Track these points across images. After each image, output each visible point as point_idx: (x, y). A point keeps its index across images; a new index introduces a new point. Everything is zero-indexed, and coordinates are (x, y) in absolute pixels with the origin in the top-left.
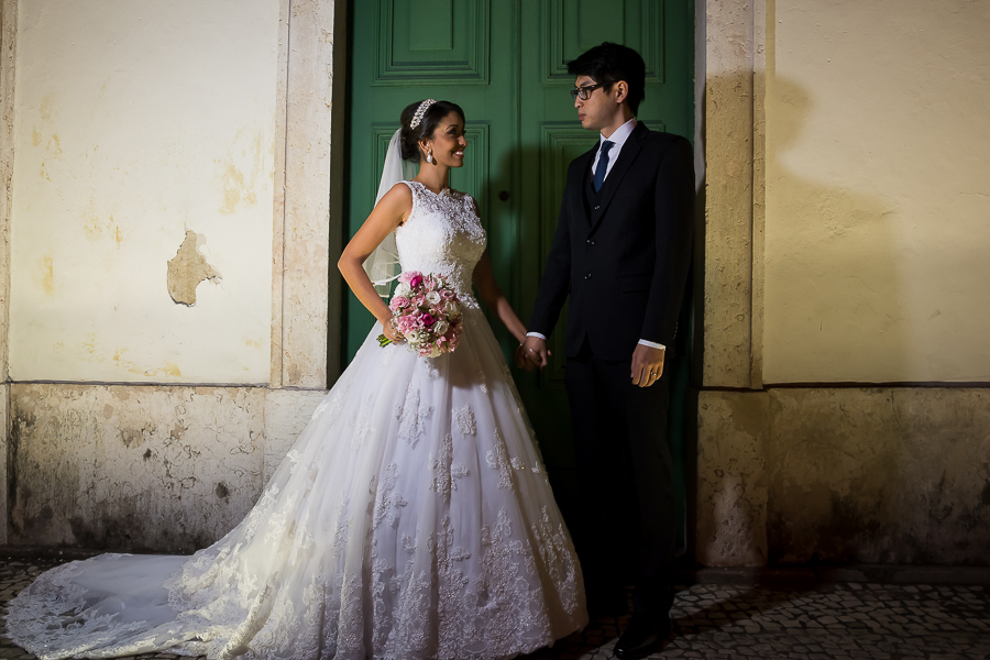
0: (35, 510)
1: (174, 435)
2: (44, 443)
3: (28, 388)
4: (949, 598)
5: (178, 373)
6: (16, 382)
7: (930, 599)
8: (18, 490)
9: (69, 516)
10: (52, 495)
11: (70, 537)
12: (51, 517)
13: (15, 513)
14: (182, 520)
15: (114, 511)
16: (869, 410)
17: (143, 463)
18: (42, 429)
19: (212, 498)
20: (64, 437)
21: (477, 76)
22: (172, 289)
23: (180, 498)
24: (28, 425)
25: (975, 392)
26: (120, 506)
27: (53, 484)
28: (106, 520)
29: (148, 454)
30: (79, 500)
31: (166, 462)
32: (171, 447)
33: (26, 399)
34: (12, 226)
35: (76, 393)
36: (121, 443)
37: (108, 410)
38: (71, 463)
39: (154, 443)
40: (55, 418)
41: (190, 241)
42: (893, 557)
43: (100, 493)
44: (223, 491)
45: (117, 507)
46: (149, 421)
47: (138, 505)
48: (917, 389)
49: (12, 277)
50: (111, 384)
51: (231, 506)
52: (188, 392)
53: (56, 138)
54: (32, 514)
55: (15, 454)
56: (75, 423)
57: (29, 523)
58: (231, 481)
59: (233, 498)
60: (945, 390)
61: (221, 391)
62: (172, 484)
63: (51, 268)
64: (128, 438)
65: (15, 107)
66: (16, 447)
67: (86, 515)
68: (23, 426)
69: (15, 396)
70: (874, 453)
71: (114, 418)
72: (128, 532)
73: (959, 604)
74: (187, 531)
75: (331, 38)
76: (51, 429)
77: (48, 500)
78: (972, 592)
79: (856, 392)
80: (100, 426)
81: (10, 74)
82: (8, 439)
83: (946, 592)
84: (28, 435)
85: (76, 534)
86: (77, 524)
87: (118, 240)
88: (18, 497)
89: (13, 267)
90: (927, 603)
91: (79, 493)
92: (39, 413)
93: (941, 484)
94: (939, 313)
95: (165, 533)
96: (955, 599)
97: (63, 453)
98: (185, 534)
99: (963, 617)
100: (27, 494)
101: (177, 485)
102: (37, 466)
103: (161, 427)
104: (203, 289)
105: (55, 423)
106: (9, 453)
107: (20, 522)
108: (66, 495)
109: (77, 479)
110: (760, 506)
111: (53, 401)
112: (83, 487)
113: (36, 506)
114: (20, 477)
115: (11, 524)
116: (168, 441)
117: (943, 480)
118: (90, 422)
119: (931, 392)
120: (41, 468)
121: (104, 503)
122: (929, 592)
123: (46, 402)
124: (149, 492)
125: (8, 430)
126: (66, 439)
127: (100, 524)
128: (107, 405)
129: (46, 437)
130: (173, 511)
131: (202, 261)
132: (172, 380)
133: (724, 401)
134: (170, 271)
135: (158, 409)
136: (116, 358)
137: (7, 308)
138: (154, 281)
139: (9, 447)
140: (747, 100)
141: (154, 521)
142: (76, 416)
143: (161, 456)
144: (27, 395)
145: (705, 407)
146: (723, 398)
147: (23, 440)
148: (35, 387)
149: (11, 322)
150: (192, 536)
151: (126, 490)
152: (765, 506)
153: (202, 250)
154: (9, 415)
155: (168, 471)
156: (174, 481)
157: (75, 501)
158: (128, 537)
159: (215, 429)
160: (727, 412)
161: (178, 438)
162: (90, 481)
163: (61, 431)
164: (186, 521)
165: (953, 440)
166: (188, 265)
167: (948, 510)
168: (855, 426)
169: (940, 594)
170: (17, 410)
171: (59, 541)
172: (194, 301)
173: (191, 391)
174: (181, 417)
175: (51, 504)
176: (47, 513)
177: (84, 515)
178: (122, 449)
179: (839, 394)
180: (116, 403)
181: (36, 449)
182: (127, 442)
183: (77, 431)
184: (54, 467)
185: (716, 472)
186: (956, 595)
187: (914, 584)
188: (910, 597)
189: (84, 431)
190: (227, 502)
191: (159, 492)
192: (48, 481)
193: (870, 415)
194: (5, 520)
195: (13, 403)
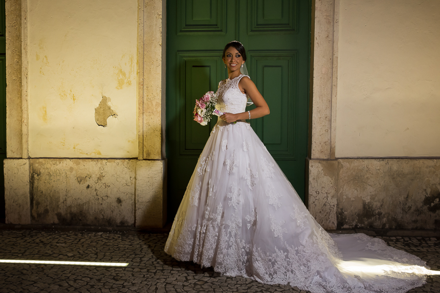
0: (41, 209)
1: (99, 179)
2: (45, 183)
3: (38, 161)
4: (407, 241)
5: (100, 153)
6: (32, 158)
7: (399, 241)
8: (34, 202)
9: (56, 212)
10: (48, 203)
11: (56, 221)
12: (48, 212)
13: (33, 211)
14: (103, 213)
15: (74, 210)
16: (378, 168)
17: (86, 190)
18: (44, 177)
19: (115, 204)
20: (53, 180)
21: (221, 31)
22: (97, 120)
23: (102, 204)
24: (38, 175)
25: (421, 161)
26: (77, 208)
27: (49, 199)
28: (71, 213)
29: (88, 187)
30: (60, 205)
31: (96, 190)
32: (98, 184)
33: (37, 165)
34: (29, 94)
35: (58, 163)
36: (77, 182)
37: (71, 169)
38: (56, 191)
39: (90, 182)
40: (49, 172)
41: (105, 100)
42: (387, 226)
43: (69, 203)
44: (119, 201)
45: (76, 208)
46: (88, 173)
47: (85, 207)
48: (398, 159)
49: (29, 115)
50: (72, 158)
51: (123, 207)
52: (104, 161)
53: (46, 57)
54: (40, 212)
55: (33, 187)
56: (58, 174)
57: (39, 215)
58: (122, 197)
59: (123, 204)
60: (409, 160)
61: (118, 161)
62: (98, 199)
63: (46, 111)
64: (80, 180)
65: (28, 44)
66: (33, 185)
67: (62, 211)
68: (36, 176)
69: (32, 164)
70: (380, 185)
71: (74, 172)
72: (80, 218)
73: (410, 243)
74: (105, 217)
75: (161, 17)
76: (47, 177)
77: (47, 206)
78: (417, 239)
79: (373, 161)
80: (68, 176)
81: (26, 30)
82: (30, 181)
83: (407, 239)
84: (38, 180)
85: (59, 219)
86: (59, 215)
87: (74, 99)
88: (34, 205)
89: (29, 111)
90: (397, 243)
91: (59, 203)
92: (42, 171)
93: (407, 197)
94: (408, 129)
95: (96, 218)
96: (409, 241)
97: (53, 186)
98: (104, 218)
99: (409, 247)
100: (38, 204)
101: (100, 199)
102: (42, 192)
103: (93, 176)
104: (110, 120)
105: (49, 175)
106: (30, 187)
107: (35, 215)
108: (54, 204)
109: (59, 197)
110: (334, 205)
111: (48, 166)
112: (61, 200)
113: (42, 208)
114: (35, 197)
115: (32, 216)
116: (96, 181)
117: (408, 196)
118: (64, 174)
119: (404, 161)
120: (44, 193)
121: (70, 207)
122: (400, 239)
123: (45, 166)
124: (89, 202)
125: (30, 178)
126: (54, 181)
127: (69, 215)
128: (71, 167)
129: (45, 180)
130: (99, 209)
131: (109, 108)
132: (98, 156)
133: (319, 164)
134: (96, 112)
135: (92, 168)
136: (74, 148)
137: (28, 128)
138: (90, 117)
139: (30, 185)
140: (331, 42)
141: (91, 214)
142: (58, 172)
143: (94, 187)
144: (37, 163)
145: (312, 166)
146: (319, 163)
147: (36, 182)
148: (41, 160)
149: (29, 134)
150: (107, 219)
151: (79, 201)
152: (336, 206)
153: (109, 104)
154: (30, 172)
155: (97, 193)
156: (99, 197)
157: (58, 206)
158: (80, 220)
159: (116, 176)
160: (321, 168)
161: (101, 180)
162: (64, 198)
163: (52, 178)
164: (104, 213)
165: (412, 180)
166: (103, 110)
167: (410, 208)
168: (372, 174)
169: (404, 240)
170: (33, 169)
171: (52, 222)
172: (106, 125)
173: (106, 161)
174: (102, 171)
175: (48, 207)
176: (46, 211)
177: (62, 212)
178: (77, 184)
179: (366, 161)
180: (75, 166)
181: (41, 185)
182: (79, 182)
183: (58, 177)
184: (49, 192)
185: (316, 192)
186: (410, 240)
187: (395, 236)
188: (392, 241)
189: (61, 178)
190: (121, 205)
191: (93, 202)
192: (47, 198)
193: (379, 170)
194: (29, 214)
195: (31, 167)
